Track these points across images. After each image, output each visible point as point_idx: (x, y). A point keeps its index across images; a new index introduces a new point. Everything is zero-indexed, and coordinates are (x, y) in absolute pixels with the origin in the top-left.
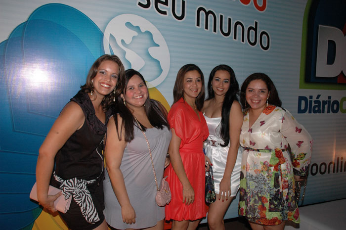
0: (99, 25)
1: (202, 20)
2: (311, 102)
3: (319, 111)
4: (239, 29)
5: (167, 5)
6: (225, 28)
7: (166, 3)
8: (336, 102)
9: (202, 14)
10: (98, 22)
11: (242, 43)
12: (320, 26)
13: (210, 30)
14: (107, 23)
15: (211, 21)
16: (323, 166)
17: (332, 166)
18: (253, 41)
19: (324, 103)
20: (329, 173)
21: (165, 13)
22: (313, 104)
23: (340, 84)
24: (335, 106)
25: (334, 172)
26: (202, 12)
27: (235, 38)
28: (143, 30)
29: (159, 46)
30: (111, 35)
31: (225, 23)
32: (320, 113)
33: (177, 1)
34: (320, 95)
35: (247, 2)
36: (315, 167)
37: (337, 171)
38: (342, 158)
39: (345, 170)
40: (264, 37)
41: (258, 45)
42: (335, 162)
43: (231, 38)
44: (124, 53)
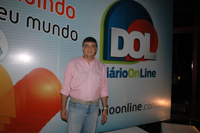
1: (31, 23)
2: (108, 71)
4: (56, 29)
6: (46, 28)
7: (6, 14)
8: (126, 71)
11: (59, 36)
13: (36, 29)
15: (36, 24)
16: (118, 109)
17: (124, 108)
18: (65, 35)
19: (117, 72)
20: (122, 112)
21: (5, 19)
22: (110, 73)
23: (127, 61)
24: (125, 74)
25: (126, 112)
26: (30, 19)
27: (53, 34)
31: (46, 25)
32: (114, 77)
33: (13, 12)
34: (114, 67)
35: (62, 14)
36: (112, 110)
37: (128, 111)
38: (131, 104)
39: (133, 111)
40: (74, 34)
41: (69, 38)
42: (127, 106)
43: (51, 34)
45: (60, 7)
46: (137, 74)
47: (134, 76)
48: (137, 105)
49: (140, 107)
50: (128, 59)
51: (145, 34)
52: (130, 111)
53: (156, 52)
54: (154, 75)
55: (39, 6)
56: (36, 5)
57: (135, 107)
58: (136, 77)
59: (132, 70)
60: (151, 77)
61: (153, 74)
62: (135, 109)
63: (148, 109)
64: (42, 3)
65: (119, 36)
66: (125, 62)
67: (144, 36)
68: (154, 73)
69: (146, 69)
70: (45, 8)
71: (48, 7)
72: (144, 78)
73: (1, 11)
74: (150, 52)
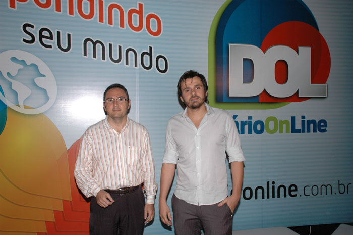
1: (90, 49)
4: (131, 55)
5: (52, 39)
6: (115, 55)
9: (90, 45)
11: (136, 68)
13: (99, 58)
15: (99, 50)
16: (247, 191)
17: (260, 191)
18: (147, 65)
19: (243, 123)
20: (256, 198)
21: (50, 47)
23: (263, 103)
24: (259, 126)
25: (263, 197)
26: (89, 43)
27: (127, 63)
28: (28, 63)
29: (45, 76)
31: (115, 50)
33: (62, 34)
34: (236, 116)
35: (139, 29)
37: (268, 197)
38: (273, 183)
39: (279, 196)
40: (161, 61)
41: (154, 69)
42: (265, 187)
43: (122, 64)
44: (11, 84)
45: (135, 17)
46: (285, 126)
47: (279, 130)
48: (287, 187)
49: (294, 190)
51: (300, 48)
52: (273, 197)
53: (327, 83)
54: (322, 128)
55: (101, 20)
56: (96, 18)
57: (282, 189)
58: (281, 132)
60: (315, 131)
61: (320, 126)
62: (282, 192)
63: (311, 195)
64: (106, 14)
65: (244, 59)
66: (259, 105)
67: (298, 53)
68: (322, 124)
69: (303, 117)
70: (111, 22)
71: (116, 19)
72: (301, 134)
73: (43, 34)
74: (312, 83)
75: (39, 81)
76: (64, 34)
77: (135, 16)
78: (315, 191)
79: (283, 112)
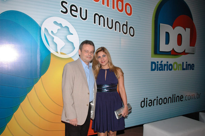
0: (39, 23)
1: (97, 20)
2: (158, 65)
3: (162, 70)
4: (118, 25)
5: (77, 12)
6: (110, 24)
7: (77, 11)
8: (171, 65)
9: (97, 17)
10: (38, 21)
11: (120, 32)
12: (161, 24)
13: (102, 26)
14: (43, 22)
15: (102, 21)
16: (165, 100)
17: (170, 99)
18: (125, 31)
19: (165, 65)
20: (168, 103)
21: (76, 16)
22: (159, 66)
23: (172, 55)
24: (171, 67)
25: (171, 102)
26: (97, 16)
27: (116, 30)
28: (64, 26)
29: (72, 34)
30: (45, 28)
31: (110, 22)
32: (163, 70)
34: (162, 61)
35: (121, 11)
36: (161, 100)
37: (173, 102)
38: (175, 95)
39: (177, 101)
40: (132, 30)
41: (128, 34)
42: (172, 97)
43: (113, 30)
44: (53, 38)
46: (180, 66)
48: (180, 97)
49: (182, 98)
50: (173, 53)
51: (186, 29)
52: (175, 102)
53: (195, 46)
54: (193, 68)
55: (103, 3)
56: (101, 2)
57: (178, 98)
58: (179, 70)
59: (175, 63)
61: (192, 67)
62: (178, 100)
63: (188, 100)
65: (166, 32)
66: (171, 56)
69: (187, 62)
70: (108, 5)
71: (111, 4)
72: (185, 70)
73: (72, 8)
74: (190, 46)
75: (69, 37)
76: (83, 10)
77: (120, 3)
78: (189, 98)
79: (179, 60)
